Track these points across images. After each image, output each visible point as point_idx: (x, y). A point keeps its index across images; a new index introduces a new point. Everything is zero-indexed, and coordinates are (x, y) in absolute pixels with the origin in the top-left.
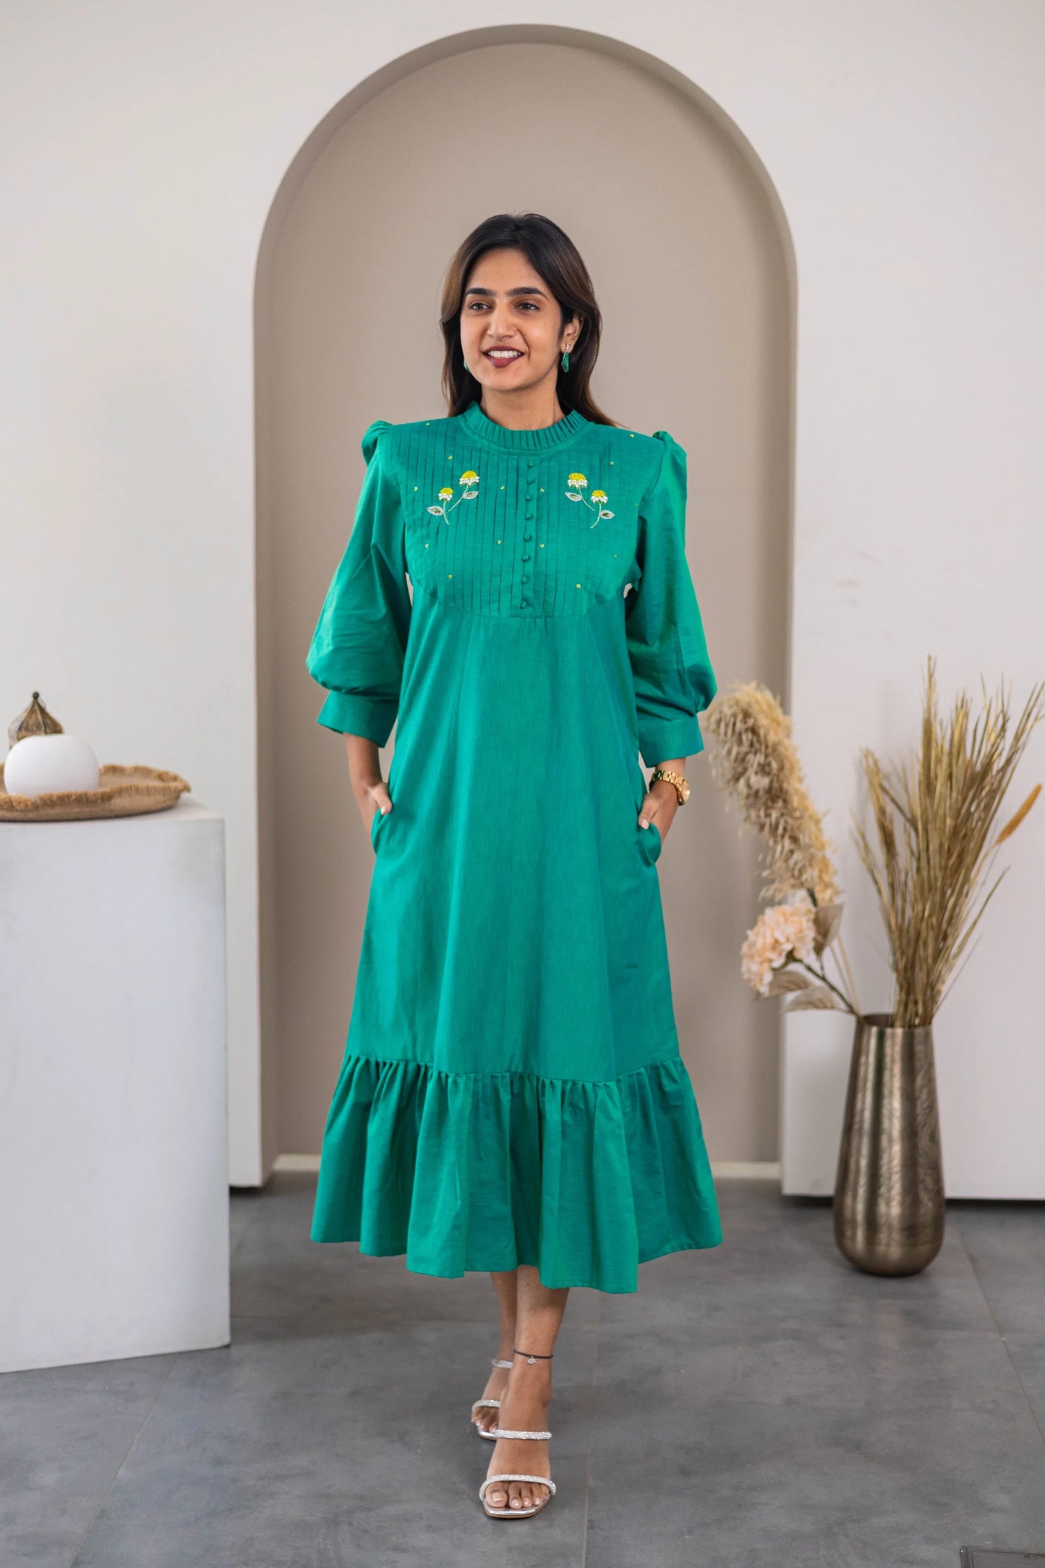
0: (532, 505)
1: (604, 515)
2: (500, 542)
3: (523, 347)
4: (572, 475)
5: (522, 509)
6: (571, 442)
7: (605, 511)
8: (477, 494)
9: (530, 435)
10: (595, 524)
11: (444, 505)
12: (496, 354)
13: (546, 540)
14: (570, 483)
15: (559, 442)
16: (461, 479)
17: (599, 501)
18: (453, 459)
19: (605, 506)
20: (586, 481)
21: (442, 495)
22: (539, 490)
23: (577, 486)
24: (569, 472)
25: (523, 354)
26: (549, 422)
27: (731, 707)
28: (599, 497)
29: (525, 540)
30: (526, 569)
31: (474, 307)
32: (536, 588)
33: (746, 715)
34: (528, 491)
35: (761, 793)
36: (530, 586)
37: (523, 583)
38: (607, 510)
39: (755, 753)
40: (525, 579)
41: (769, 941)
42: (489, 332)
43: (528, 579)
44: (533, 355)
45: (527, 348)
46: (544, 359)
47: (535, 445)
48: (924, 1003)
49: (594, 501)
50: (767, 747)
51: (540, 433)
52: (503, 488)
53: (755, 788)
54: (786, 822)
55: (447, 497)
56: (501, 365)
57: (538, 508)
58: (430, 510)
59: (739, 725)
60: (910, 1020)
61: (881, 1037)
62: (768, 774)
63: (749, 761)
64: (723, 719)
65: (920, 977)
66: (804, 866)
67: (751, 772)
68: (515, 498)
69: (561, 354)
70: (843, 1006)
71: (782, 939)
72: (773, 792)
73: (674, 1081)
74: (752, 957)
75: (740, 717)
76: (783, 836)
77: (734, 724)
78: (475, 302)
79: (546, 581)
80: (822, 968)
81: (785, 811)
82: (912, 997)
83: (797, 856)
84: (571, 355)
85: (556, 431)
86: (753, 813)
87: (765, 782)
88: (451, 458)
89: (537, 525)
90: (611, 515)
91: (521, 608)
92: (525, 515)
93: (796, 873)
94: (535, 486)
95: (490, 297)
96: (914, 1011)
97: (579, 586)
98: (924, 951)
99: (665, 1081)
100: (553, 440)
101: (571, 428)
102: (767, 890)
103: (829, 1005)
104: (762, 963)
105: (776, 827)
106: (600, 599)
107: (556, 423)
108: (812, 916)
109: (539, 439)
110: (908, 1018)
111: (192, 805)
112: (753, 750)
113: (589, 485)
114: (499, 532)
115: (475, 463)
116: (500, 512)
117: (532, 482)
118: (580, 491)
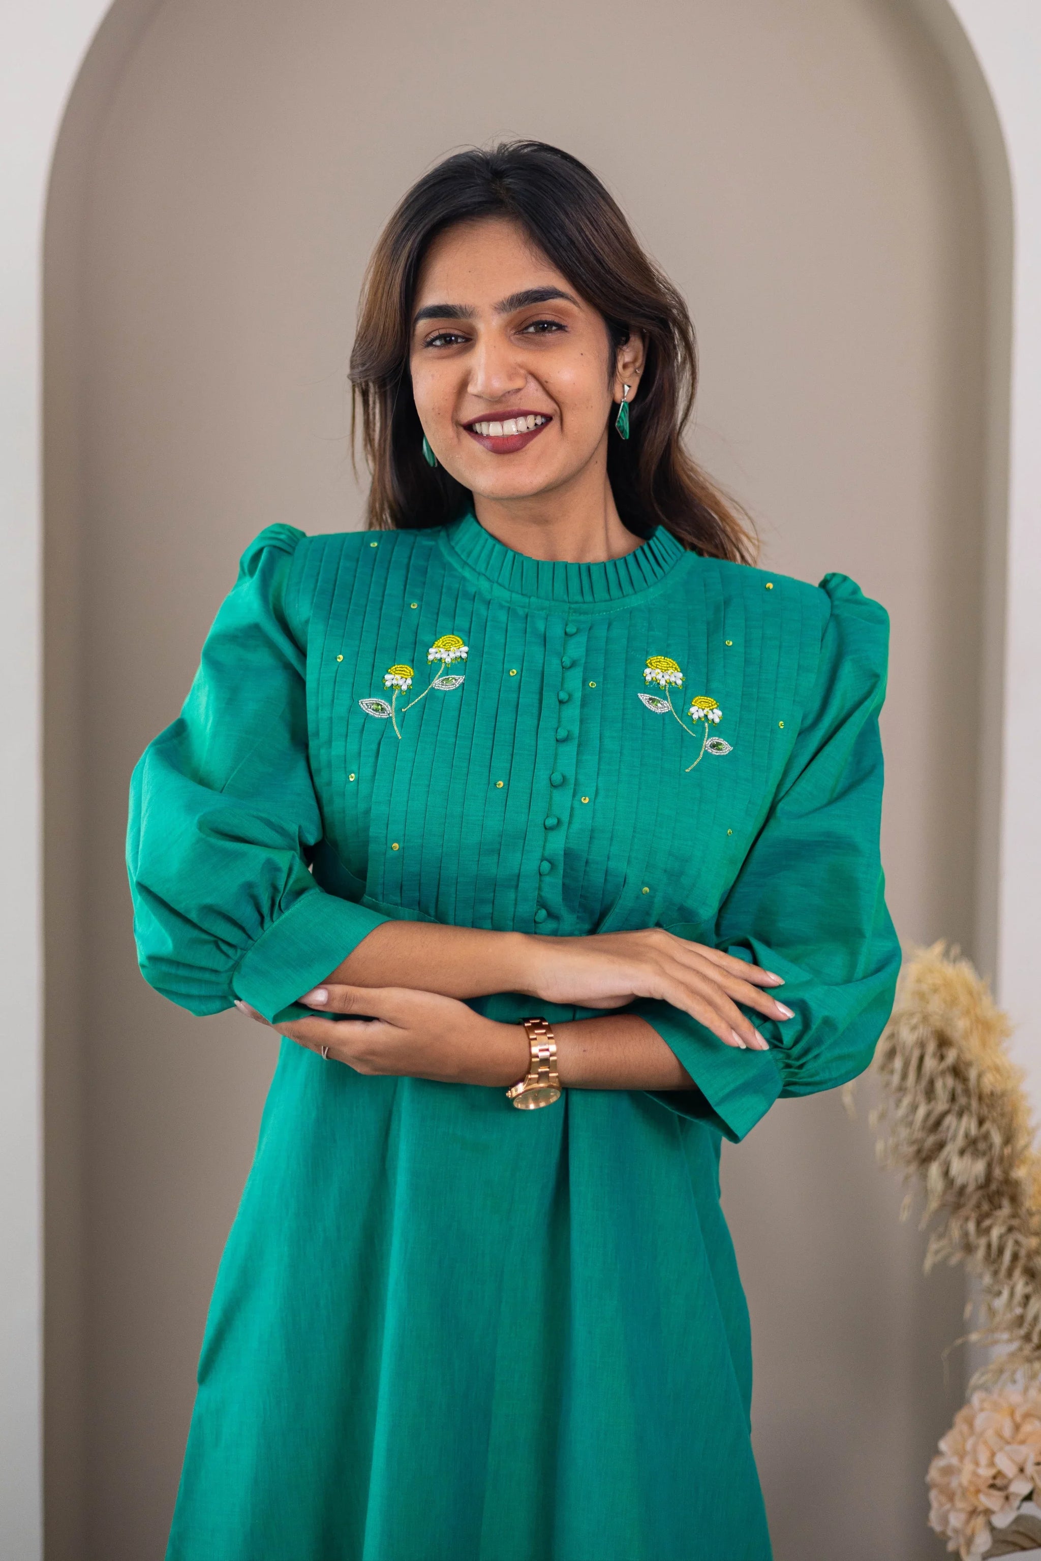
0: (572, 712)
1: (713, 746)
2: (501, 784)
4: (654, 659)
5: (550, 719)
6: (654, 593)
7: (716, 740)
8: (461, 680)
9: (573, 572)
10: (696, 763)
11: (394, 697)
13: (594, 789)
14: (649, 674)
15: (631, 591)
16: (431, 650)
17: (706, 716)
18: (420, 607)
19: (716, 729)
20: (681, 675)
21: (390, 679)
22: (585, 682)
23: (663, 682)
24: (648, 654)
25: (548, 419)
26: (602, 552)
27: (914, 1028)
28: (704, 709)
29: (553, 786)
30: (548, 845)
31: (438, 343)
32: (569, 885)
33: (943, 1042)
34: (562, 684)
35: (971, 1188)
36: (557, 876)
37: (541, 873)
38: (719, 737)
39: (960, 1115)
40: (546, 866)
41: (986, 1472)
42: (471, 389)
43: (553, 865)
44: (569, 418)
45: (555, 406)
47: (582, 590)
49: (695, 717)
50: (981, 1103)
51: (594, 570)
52: (513, 673)
53: (959, 1182)
54: (1017, 1243)
55: (401, 682)
56: (505, 448)
57: (582, 721)
58: (366, 704)
59: (930, 1063)
62: (983, 1154)
63: (948, 1128)
64: (898, 1050)
67: (951, 1149)
68: (537, 697)
71: (1009, 1470)
72: (994, 1187)
74: (948, 1496)
75: (931, 1047)
76: (1010, 1273)
77: (921, 1059)
78: (436, 334)
79: (586, 873)
81: (1015, 1222)
84: (631, 405)
86: (955, 1227)
87: (977, 1168)
88: (414, 606)
89: (578, 753)
90: (727, 748)
92: (556, 730)
94: (576, 674)
95: (464, 320)
97: (648, 889)
101: (656, 565)
104: (972, 1513)
105: (1001, 1251)
109: (591, 583)
112: (956, 1108)
113: (685, 684)
114: (500, 763)
115: (462, 621)
116: (506, 719)
117: (573, 664)
118: (668, 694)
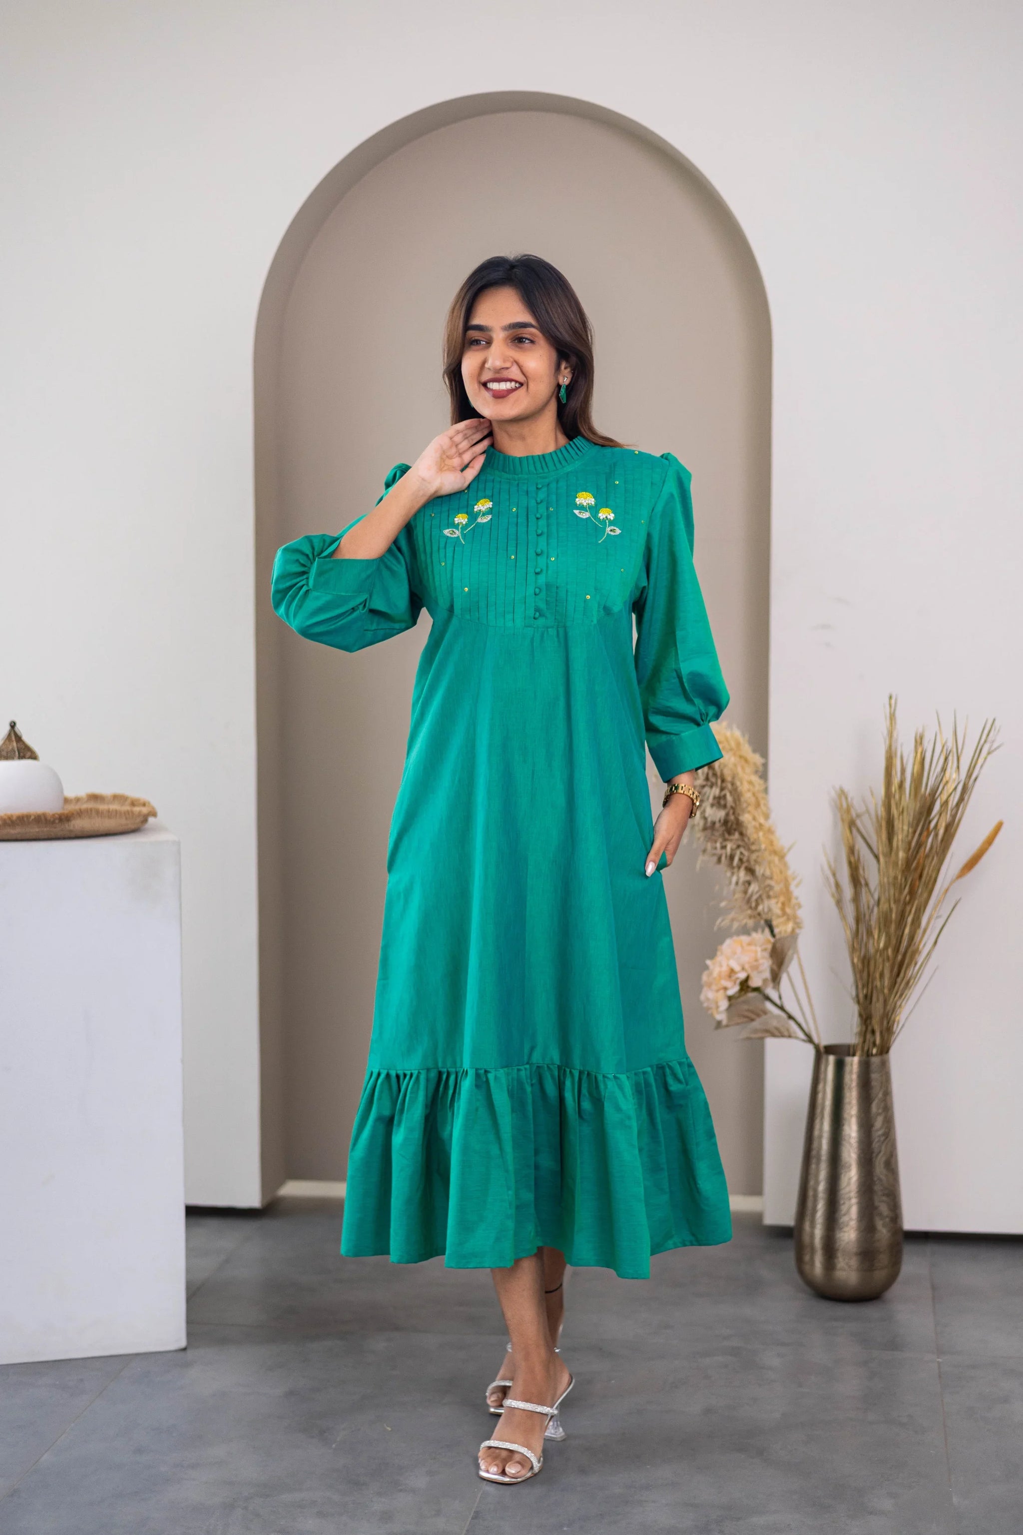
0: (542, 522)
1: (611, 531)
2: (513, 557)
3: (521, 378)
4: (580, 494)
5: (532, 528)
6: (578, 464)
7: (612, 528)
8: (491, 517)
9: (536, 459)
10: (603, 539)
11: (460, 528)
12: (494, 386)
13: (556, 554)
14: (578, 501)
15: (566, 464)
16: (475, 508)
17: (606, 517)
19: (612, 523)
20: (593, 500)
21: (456, 520)
22: (548, 509)
23: (585, 504)
24: (577, 492)
25: (521, 384)
26: (551, 448)
28: (606, 514)
29: (537, 555)
30: (538, 581)
31: (474, 343)
32: (548, 599)
34: (537, 510)
35: (717, 825)
36: (543, 595)
37: (535, 594)
38: (617, 527)
39: (711, 787)
40: (537, 590)
41: (725, 969)
42: (487, 366)
43: (540, 589)
44: (531, 385)
45: (525, 379)
46: (541, 388)
47: (542, 468)
48: (881, 1033)
49: (601, 518)
50: (723, 781)
51: (547, 457)
52: (514, 510)
53: (711, 820)
54: (741, 853)
55: (462, 521)
56: (499, 396)
57: (548, 526)
58: (447, 532)
60: (868, 1051)
61: (840, 1066)
62: (725, 806)
65: (877, 1008)
66: (760, 896)
67: (707, 805)
68: (526, 518)
69: (559, 386)
70: (801, 1035)
71: (737, 968)
72: (730, 824)
73: (680, 1081)
74: (709, 985)
76: (739, 868)
78: (474, 339)
79: (557, 592)
80: (780, 998)
81: (742, 844)
82: (870, 1028)
83: (754, 887)
84: (568, 387)
85: (562, 454)
86: (709, 846)
87: (721, 814)
89: (548, 540)
90: (618, 531)
91: (535, 618)
92: (536, 531)
93: (753, 905)
94: (543, 505)
95: (489, 333)
96: (872, 1040)
97: (588, 597)
98: (881, 981)
99: (670, 1080)
100: (560, 462)
101: (577, 451)
102: (723, 921)
103: (786, 1033)
104: (718, 991)
105: (732, 858)
106: (607, 610)
107: (558, 449)
108: (769, 947)
109: (546, 464)
110: (866, 1048)
111: (156, 829)
112: (709, 783)
113: (596, 504)
114: (512, 548)
115: (489, 493)
116: (512, 530)
117: (541, 502)
118: (588, 509)
